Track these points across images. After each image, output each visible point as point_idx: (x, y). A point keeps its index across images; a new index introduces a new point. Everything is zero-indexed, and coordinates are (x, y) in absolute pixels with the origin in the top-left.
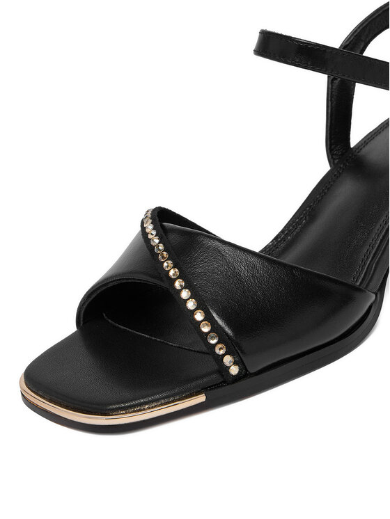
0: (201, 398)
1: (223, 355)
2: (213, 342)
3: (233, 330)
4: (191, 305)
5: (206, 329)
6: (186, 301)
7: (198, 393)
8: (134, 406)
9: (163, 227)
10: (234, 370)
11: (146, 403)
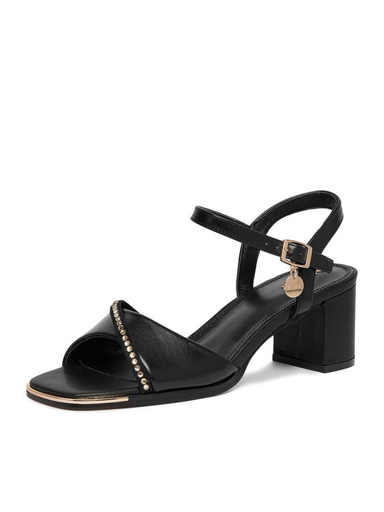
0: (126, 399)
1: (142, 378)
2: (140, 376)
3: (149, 366)
4: (129, 349)
5: (137, 369)
6: (127, 347)
7: (125, 396)
8: (86, 396)
9: (123, 311)
10: (146, 387)
11: (97, 396)
